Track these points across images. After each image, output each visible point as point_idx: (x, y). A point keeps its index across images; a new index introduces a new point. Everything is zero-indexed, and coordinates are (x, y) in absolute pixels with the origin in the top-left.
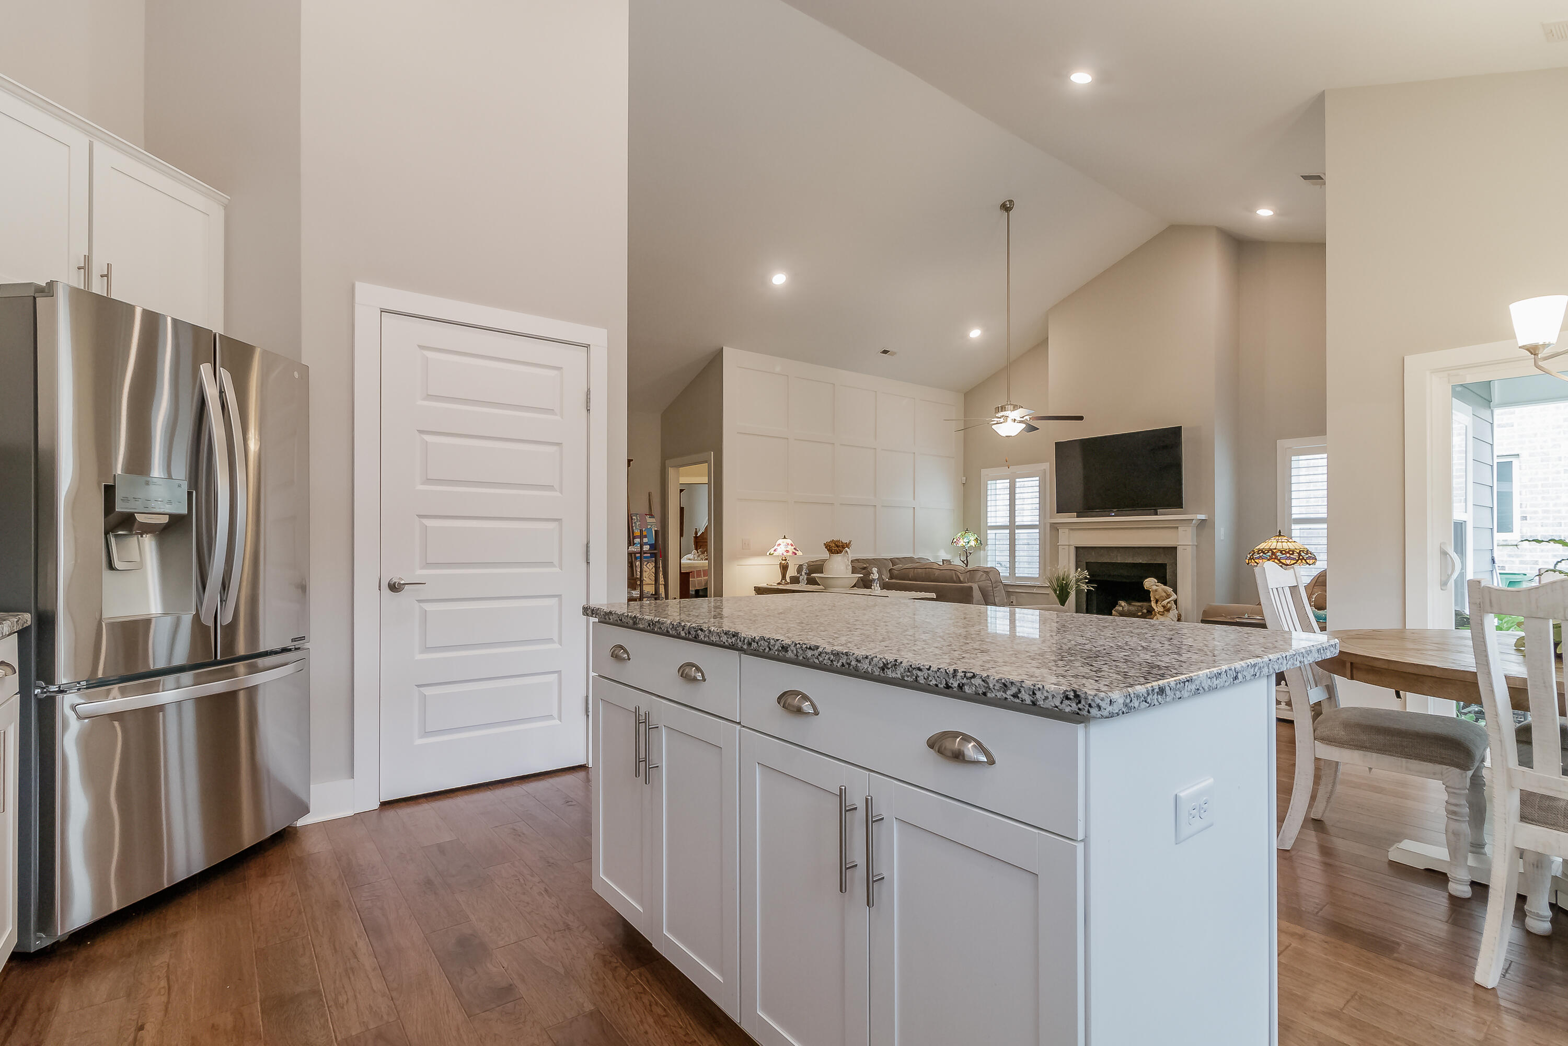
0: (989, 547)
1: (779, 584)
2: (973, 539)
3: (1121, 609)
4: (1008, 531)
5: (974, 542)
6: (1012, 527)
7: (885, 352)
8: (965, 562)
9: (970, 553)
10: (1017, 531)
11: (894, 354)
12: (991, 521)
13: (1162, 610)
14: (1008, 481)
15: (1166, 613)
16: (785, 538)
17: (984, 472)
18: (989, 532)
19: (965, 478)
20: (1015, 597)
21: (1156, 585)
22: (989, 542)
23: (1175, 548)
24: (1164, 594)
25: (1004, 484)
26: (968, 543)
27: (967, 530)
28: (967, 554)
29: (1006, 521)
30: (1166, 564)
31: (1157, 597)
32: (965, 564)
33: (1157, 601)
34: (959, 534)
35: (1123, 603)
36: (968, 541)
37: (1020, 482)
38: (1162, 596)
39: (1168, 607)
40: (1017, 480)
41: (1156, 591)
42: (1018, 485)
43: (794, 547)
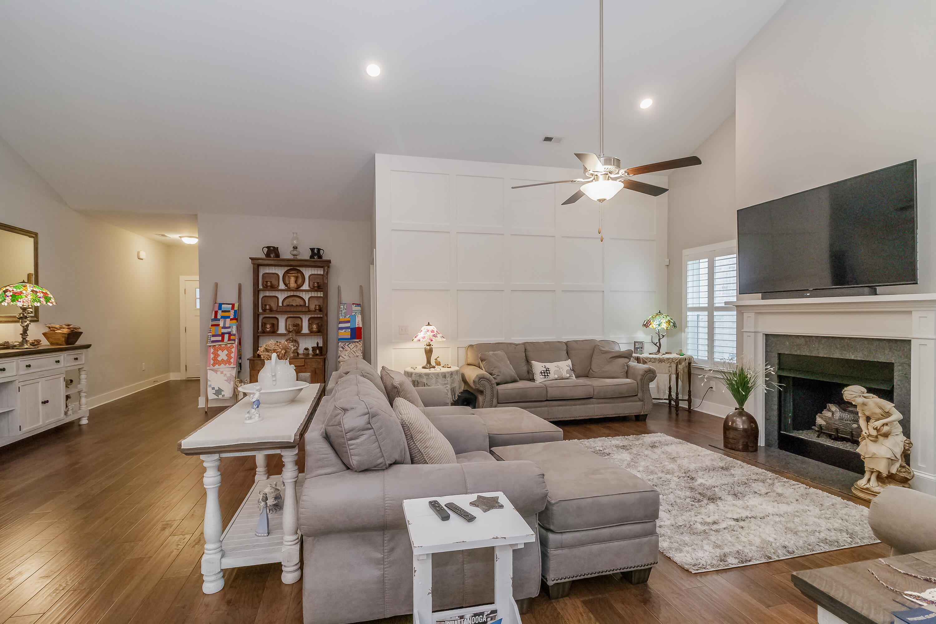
0: (689, 330)
1: (424, 368)
2: (664, 321)
3: (829, 414)
4: (706, 313)
5: (665, 325)
6: (711, 309)
7: (548, 139)
8: (658, 344)
9: (663, 336)
10: (715, 313)
11: (559, 140)
12: (691, 303)
13: (874, 433)
14: (707, 260)
15: (881, 438)
16: (429, 324)
17: (685, 252)
18: (689, 313)
19: (668, 260)
20: (714, 382)
21: (865, 397)
22: (689, 324)
23: (909, 341)
24: (878, 411)
25: (704, 264)
26: (659, 325)
27: (660, 313)
28: (659, 336)
29: (704, 302)
30: (893, 364)
31: (867, 413)
32: (657, 346)
33: (868, 419)
34: (650, 317)
35: (833, 408)
36: (658, 323)
37: (719, 261)
38: (875, 414)
39: (883, 432)
40: (717, 258)
41: (864, 404)
42: (717, 263)
43: (435, 333)
